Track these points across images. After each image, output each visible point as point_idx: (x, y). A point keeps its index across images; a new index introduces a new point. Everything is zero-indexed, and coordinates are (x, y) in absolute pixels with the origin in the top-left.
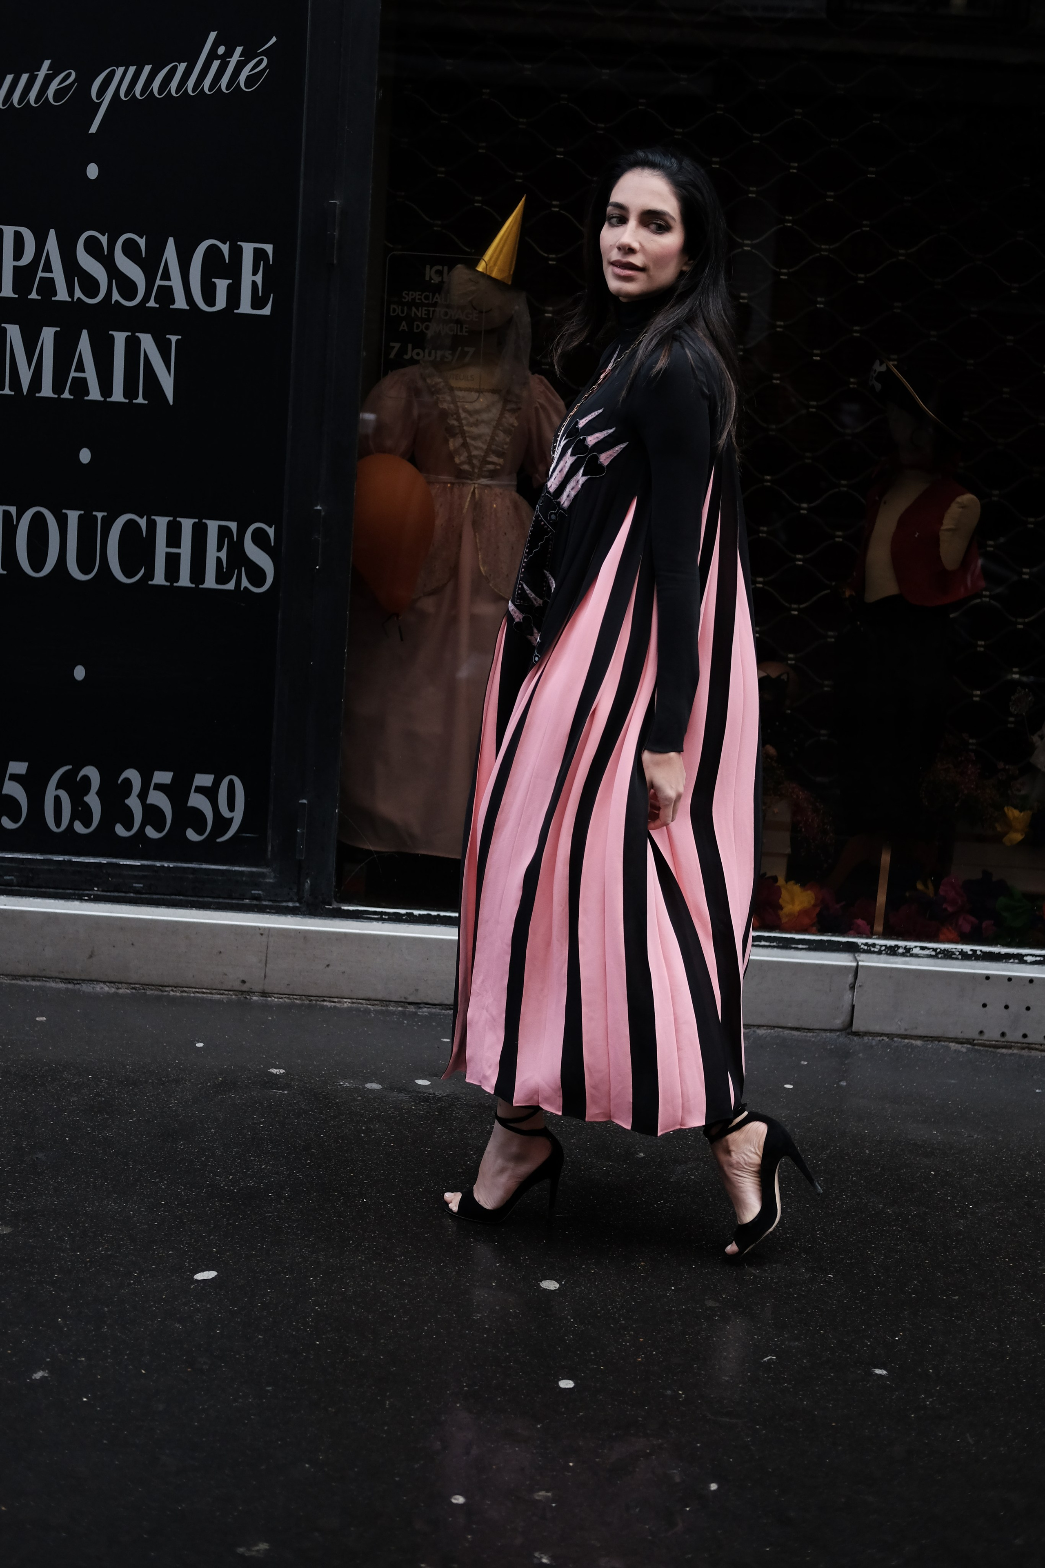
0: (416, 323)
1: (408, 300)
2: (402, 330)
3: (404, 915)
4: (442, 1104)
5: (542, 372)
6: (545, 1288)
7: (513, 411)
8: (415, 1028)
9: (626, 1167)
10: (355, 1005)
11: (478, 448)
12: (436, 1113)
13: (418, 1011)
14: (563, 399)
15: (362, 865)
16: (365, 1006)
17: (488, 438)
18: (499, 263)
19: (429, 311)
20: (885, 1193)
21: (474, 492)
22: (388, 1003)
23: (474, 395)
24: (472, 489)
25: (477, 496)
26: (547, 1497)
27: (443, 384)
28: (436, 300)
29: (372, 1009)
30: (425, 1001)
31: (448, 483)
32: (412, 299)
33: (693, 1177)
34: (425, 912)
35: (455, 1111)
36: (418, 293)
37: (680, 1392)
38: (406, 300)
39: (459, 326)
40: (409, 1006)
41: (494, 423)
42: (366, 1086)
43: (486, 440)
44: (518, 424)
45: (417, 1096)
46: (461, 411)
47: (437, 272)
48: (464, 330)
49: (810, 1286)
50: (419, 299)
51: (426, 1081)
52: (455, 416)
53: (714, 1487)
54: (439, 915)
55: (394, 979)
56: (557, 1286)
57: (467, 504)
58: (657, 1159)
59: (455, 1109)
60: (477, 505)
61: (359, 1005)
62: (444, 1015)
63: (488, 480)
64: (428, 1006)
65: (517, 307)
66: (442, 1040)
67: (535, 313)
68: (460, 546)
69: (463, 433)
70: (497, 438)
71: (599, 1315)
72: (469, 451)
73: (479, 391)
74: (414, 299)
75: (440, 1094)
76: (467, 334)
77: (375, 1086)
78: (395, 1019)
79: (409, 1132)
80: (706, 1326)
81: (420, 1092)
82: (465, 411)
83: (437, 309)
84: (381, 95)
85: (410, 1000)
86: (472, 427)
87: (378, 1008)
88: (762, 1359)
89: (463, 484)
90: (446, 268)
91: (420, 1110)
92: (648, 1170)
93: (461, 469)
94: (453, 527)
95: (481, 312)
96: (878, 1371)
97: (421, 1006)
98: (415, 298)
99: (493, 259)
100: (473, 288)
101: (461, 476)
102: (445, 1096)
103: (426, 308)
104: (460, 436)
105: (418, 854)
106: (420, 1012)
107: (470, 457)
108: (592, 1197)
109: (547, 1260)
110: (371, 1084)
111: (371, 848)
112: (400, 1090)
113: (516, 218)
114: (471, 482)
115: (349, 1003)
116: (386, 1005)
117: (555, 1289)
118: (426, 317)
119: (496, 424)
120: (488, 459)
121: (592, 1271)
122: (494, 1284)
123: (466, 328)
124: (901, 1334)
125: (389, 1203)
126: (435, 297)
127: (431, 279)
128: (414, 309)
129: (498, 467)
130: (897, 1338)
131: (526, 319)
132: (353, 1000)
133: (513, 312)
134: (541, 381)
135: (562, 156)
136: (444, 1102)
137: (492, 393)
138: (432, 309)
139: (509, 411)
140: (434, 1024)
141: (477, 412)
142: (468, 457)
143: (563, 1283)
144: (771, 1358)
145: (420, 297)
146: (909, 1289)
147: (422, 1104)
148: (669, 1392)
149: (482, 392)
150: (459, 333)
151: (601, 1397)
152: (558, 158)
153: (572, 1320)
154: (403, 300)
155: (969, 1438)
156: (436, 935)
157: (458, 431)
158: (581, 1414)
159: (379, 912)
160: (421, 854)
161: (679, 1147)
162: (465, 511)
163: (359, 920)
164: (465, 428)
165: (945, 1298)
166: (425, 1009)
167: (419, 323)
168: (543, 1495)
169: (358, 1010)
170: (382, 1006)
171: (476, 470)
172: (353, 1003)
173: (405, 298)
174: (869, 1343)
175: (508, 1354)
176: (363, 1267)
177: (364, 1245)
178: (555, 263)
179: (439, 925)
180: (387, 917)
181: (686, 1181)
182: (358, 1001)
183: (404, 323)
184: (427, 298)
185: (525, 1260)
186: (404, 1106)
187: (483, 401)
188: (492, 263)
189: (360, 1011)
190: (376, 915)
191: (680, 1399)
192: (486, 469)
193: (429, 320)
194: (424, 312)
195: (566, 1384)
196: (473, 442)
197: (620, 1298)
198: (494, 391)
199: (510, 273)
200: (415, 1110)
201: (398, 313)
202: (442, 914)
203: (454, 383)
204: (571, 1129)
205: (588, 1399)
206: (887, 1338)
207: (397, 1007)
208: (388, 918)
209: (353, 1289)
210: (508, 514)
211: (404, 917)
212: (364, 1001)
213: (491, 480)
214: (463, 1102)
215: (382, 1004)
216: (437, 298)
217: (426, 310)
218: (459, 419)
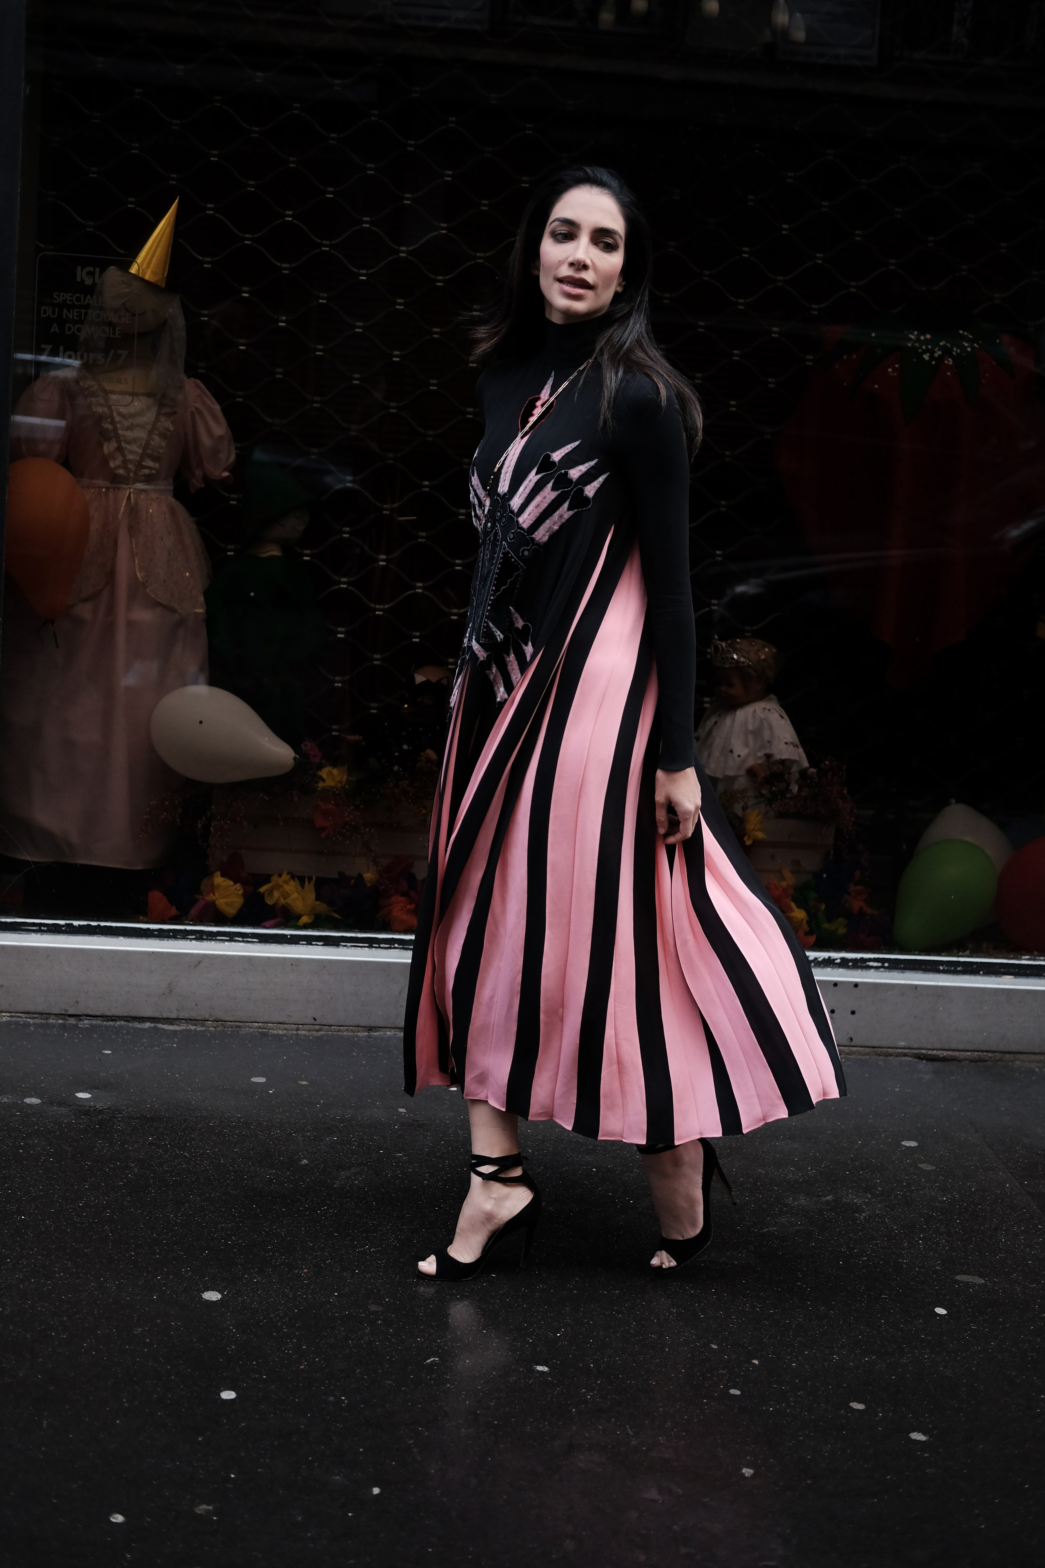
0: (67, 325)
1: (59, 302)
2: (53, 332)
3: (63, 926)
4: (103, 1117)
5: (197, 376)
6: (207, 1299)
7: (168, 415)
8: (76, 1040)
9: (290, 1174)
10: (14, 1019)
11: (134, 452)
12: (97, 1126)
13: (79, 1023)
14: (220, 403)
15: (19, 876)
16: (24, 1019)
17: (143, 443)
18: (152, 266)
19: (80, 313)
20: (547, 1191)
21: (129, 497)
22: (47, 1016)
23: (129, 398)
24: (128, 494)
25: (132, 500)
26: (208, 1511)
27: (96, 387)
28: (88, 302)
29: (32, 1023)
30: (86, 1013)
31: (103, 487)
32: (63, 300)
33: (356, 1182)
34: (85, 923)
35: (116, 1123)
36: (69, 294)
37: (343, 1398)
38: (57, 301)
39: (111, 328)
40: (69, 1019)
41: (149, 428)
42: (25, 1101)
43: (141, 445)
44: (173, 428)
45: (77, 1109)
46: (115, 414)
47: (89, 273)
48: (117, 332)
49: (473, 1286)
50: (70, 300)
51: (87, 1094)
52: (109, 420)
53: (376, 1491)
54: (99, 925)
55: (54, 991)
56: (219, 1296)
57: (123, 508)
58: (321, 1166)
59: (117, 1122)
60: (133, 511)
61: (19, 1019)
62: (106, 1026)
63: (145, 485)
64: (90, 1018)
65: (171, 311)
66: (103, 1052)
67: (189, 315)
68: (116, 551)
69: (117, 437)
70: (152, 442)
71: (261, 1324)
72: (124, 456)
73: (134, 394)
74: (64, 301)
75: (101, 1107)
76: (120, 337)
77: (35, 1101)
78: (56, 1032)
79: (68, 1146)
80: (369, 1331)
81: (81, 1106)
82: (120, 414)
83: (89, 311)
84: (28, 91)
85: (70, 1013)
86: (126, 430)
87: (36, 1021)
88: (425, 1361)
89: (119, 489)
90: (97, 269)
91: (80, 1124)
92: (312, 1177)
93: (115, 474)
94: (109, 531)
95: (134, 315)
96: (540, 1368)
97: (82, 1018)
98: (66, 299)
99: (146, 262)
100: (126, 290)
101: (116, 480)
102: (106, 1109)
103: (78, 310)
104: (115, 440)
105: (77, 864)
106: (81, 1024)
107: (125, 461)
108: (254, 1206)
109: (209, 1270)
110: (30, 1099)
111: (29, 859)
112: (60, 1104)
113: (168, 221)
114: (127, 487)
115: (8, 1016)
116: (46, 1018)
117: (217, 1299)
118: (78, 319)
119: (151, 428)
120: (143, 463)
121: (255, 1280)
122: (155, 1297)
123: (119, 330)
124: (563, 1330)
125: (47, 1219)
126: (87, 299)
127: (83, 281)
128: (65, 311)
129: (154, 472)
130: (558, 1335)
131: (181, 322)
132: (12, 1014)
133: (167, 315)
134: (197, 386)
135: (216, 159)
136: (105, 1114)
137: (147, 396)
138: (83, 311)
139: (164, 415)
140: (95, 1036)
141: (132, 416)
142: (123, 461)
143: (225, 1293)
144: (434, 1360)
145: (71, 298)
146: (570, 1285)
147: (83, 1117)
148: (331, 1398)
149: (136, 396)
150: (111, 336)
151: (263, 1407)
152: (213, 160)
153: (234, 1330)
154: (54, 301)
155: (629, 1429)
156: (97, 945)
157: (112, 435)
158: (243, 1424)
159: (38, 923)
160: (80, 865)
161: (342, 1152)
162: (120, 516)
163: (17, 932)
164: (120, 432)
165: (606, 1292)
166: (86, 1022)
167: (71, 326)
168: (204, 1509)
169: (17, 1023)
170: (41, 1019)
171: (132, 475)
172: (12, 1017)
173: (56, 300)
174: (531, 1341)
175: (169, 1367)
176: (21, 1286)
177: (22, 1263)
178: (210, 266)
179: (100, 935)
180: (45, 929)
181: (350, 1187)
182: (17, 1014)
183: (55, 325)
184: (78, 299)
185: (187, 1272)
186: (64, 1120)
187: (138, 404)
188: (144, 266)
189: (20, 1024)
190: (34, 927)
191: (343, 1405)
192: (141, 474)
193: (81, 322)
194: (75, 314)
195: (228, 1395)
196: (128, 446)
197: (283, 1306)
198: (148, 395)
199: (163, 274)
200: (76, 1124)
201: (49, 315)
202: (103, 924)
203: (108, 386)
204: (234, 1138)
205: (250, 1409)
206: (549, 1335)
207: (57, 1020)
208: (47, 929)
209: (10, 1308)
210: (165, 519)
211: (63, 929)
212: (23, 1015)
213: (146, 485)
214: (124, 1115)
215: (42, 1017)
216: (89, 300)
217: (77, 312)
218: (113, 422)
